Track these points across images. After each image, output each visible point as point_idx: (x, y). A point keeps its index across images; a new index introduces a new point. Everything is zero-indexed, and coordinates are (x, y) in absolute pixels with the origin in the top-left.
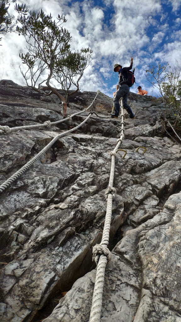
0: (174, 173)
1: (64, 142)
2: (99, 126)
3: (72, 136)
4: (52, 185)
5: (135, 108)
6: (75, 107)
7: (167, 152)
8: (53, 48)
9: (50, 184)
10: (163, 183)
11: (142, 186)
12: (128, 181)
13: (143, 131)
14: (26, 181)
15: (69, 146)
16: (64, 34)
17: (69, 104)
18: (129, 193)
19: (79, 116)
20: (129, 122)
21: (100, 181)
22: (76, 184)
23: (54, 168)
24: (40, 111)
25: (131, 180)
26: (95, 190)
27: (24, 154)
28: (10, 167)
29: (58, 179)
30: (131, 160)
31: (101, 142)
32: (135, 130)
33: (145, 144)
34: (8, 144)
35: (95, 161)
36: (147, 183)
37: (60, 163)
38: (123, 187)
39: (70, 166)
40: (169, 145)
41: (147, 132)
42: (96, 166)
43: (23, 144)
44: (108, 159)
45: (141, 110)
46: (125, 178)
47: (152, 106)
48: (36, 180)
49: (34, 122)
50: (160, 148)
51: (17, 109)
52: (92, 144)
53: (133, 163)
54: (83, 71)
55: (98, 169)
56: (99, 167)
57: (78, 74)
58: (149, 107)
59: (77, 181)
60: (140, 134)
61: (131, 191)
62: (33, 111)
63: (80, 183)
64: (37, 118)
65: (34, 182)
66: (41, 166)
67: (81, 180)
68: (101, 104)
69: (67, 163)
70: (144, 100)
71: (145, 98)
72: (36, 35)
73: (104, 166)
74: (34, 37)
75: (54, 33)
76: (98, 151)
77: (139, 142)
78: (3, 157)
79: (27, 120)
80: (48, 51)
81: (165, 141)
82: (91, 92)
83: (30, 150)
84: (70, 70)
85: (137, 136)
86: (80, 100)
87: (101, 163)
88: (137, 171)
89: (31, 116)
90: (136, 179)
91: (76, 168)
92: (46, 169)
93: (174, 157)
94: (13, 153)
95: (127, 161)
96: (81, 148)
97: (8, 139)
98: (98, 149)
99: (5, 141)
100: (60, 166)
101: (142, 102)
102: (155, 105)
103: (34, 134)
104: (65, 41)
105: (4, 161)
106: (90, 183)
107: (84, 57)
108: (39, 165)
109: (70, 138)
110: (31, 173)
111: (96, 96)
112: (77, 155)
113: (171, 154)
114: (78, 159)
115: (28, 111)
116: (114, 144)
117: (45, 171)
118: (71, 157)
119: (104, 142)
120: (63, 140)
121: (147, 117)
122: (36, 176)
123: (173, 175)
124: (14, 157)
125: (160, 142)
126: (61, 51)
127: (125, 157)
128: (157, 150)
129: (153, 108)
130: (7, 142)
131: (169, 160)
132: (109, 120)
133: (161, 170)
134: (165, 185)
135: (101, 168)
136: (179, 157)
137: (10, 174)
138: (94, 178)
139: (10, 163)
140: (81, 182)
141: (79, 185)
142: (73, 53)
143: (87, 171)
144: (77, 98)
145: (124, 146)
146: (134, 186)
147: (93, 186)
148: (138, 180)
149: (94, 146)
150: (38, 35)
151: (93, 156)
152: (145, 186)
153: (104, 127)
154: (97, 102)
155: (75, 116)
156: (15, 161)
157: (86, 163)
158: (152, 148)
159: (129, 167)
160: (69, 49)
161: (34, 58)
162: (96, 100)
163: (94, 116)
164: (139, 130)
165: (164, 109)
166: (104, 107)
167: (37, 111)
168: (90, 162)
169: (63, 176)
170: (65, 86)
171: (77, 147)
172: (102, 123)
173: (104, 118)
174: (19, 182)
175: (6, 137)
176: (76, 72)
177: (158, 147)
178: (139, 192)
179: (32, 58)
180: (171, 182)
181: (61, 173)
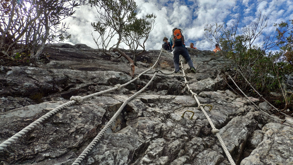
0: (242, 131)
1: (133, 106)
2: (164, 83)
3: (140, 98)
4: (122, 159)
5: (196, 63)
6: (142, 65)
7: (232, 106)
8: (121, 16)
9: (120, 159)
10: (233, 144)
11: (213, 150)
12: (198, 146)
13: (205, 85)
14: (96, 157)
15: (138, 110)
16: (131, 4)
17: (137, 63)
18: (201, 161)
19: (146, 74)
20: (192, 77)
21: (171, 149)
22: (146, 156)
23: (124, 137)
24: (111, 74)
25: (201, 144)
26: (167, 162)
27: (95, 125)
28: (81, 141)
29: (128, 151)
30: (199, 120)
31: (168, 101)
32: (199, 84)
33: (209, 100)
34: (80, 115)
35: (164, 124)
36: (217, 146)
37: (129, 130)
38: (195, 154)
39: (140, 133)
40: (232, 99)
41: (210, 86)
42: (166, 131)
43: (94, 114)
44: (176, 121)
45: (201, 65)
46: (195, 143)
47: (211, 60)
48: (107, 155)
49: (105, 86)
50: (224, 103)
51: (90, 74)
52: (159, 104)
53: (201, 123)
54: (148, 35)
55: (167, 134)
56: (168, 132)
57: (144, 37)
58: (209, 61)
59: (147, 152)
60: (203, 89)
61: (203, 158)
62: (105, 75)
63: (151, 154)
64: (108, 81)
65: (105, 157)
66: (111, 136)
67: (151, 150)
68: (165, 60)
69: (137, 130)
70: (204, 55)
71: (204, 53)
72: (106, 6)
73: (174, 130)
74: (105, 8)
75: (121, 4)
76: (166, 113)
77: (204, 97)
78: (75, 132)
79: (99, 84)
80: (116, 19)
81: (227, 95)
82: (156, 50)
83: (101, 119)
84: (137, 34)
85: (201, 91)
86: (146, 58)
87: (170, 126)
88: (206, 133)
89: (103, 80)
90: (206, 142)
91: (146, 134)
92: (116, 139)
93: (239, 112)
94: (84, 125)
95: (195, 122)
96: (149, 110)
97: (80, 110)
98: (166, 109)
99: (77, 112)
100: (130, 134)
101: (202, 56)
102: (215, 59)
103: (105, 100)
104: (132, 10)
105: (75, 135)
106: (161, 153)
107: (149, 22)
108: (109, 136)
109: (138, 100)
110: (102, 147)
111: (160, 53)
112: (147, 119)
113: (235, 108)
114: (147, 124)
115: (100, 75)
116: (180, 102)
117: (116, 141)
118: (140, 122)
119: (171, 101)
120: (132, 104)
121: (208, 70)
122: (106, 150)
123: (241, 133)
124: (85, 130)
125: (223, 96)
126: (128, 18)
127: (193, 118)
128: (221, 104)
129: (212, 62)
130: (79, 113)
131: (235, 115)
132: (173, 76)
133: (229, 129)
134: (234, 146)
135: (171, 133)
136: (243, 111)
137: (81, 149)
138: (165, 147)
139: (81, 137)
140: (151, 152)
141: (150, 156)
142: (139, 19)
143: (157, 137)
144: (143, 57)
145: (190, 104)
146: (205, 151)
147: (164, 157)
148: (209, 144)
149: (161, 106)
150: (108, 5)
151: (162, 119)
152: (216, 150)
153: (169, 83)
154: (161, 59)
155: (142, 75)
156: (86, 135)
157: (155, 127)
158: (217, 103)
159: (198, 129)
160: (135, 17)
161: (105, 26)
162: (160, 57)
163: (160, 74)
164: (202, 85)
165: (223, 62)
166: (168, 63)
167: (107, 75)
168: (159, 127)
169: (133, 147)
170: (133, 48)
171: (145, 110)
172: (167, 79)
173: (169, 74)
174: (89, 159)
175: (78, 108)
176: (142, 35)
177: (222, 101)
178: (211, 158)
179: (103, 26)
180: (240, 142)
181: (131, 142)
